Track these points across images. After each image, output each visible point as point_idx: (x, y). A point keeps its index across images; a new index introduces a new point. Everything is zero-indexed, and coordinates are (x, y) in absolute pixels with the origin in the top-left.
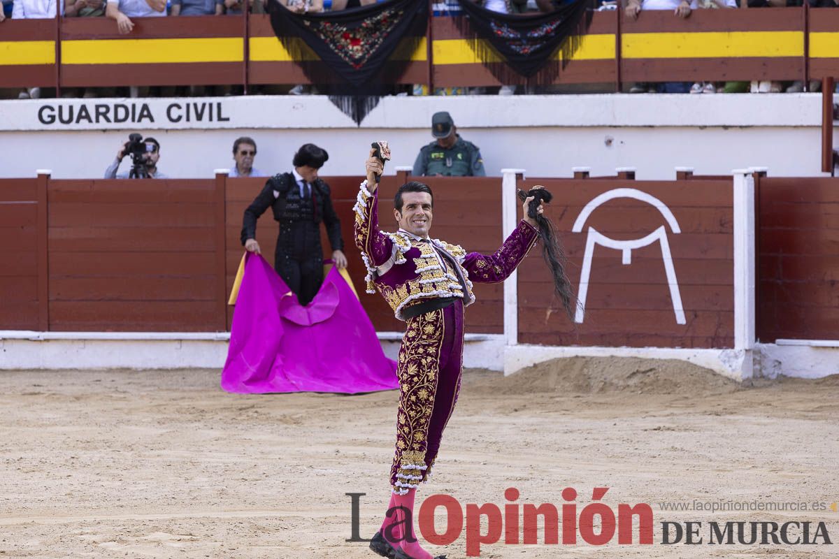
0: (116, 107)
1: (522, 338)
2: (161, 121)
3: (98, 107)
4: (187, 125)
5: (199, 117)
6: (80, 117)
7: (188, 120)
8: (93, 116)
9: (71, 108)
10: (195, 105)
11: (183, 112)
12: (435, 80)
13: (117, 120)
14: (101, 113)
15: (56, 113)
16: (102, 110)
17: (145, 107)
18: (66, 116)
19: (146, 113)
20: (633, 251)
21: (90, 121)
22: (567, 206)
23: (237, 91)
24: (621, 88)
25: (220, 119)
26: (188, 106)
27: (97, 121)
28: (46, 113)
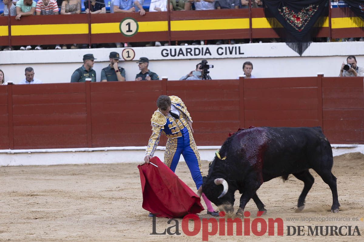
0: (195, 49)
2: (214, 55)
3: (187, 49)
4: (226, 56)
5: (231, 53)
6: (179, 54)
7: (226, 54)
8: (185, 53)
9: (175, 50)
10: (229, 48)
11: (224, 51)
13: (195, 55)
14: (189, 51)
15: (169, 52)
17: (207, 49)
18: (173, 54)
19: (208, 51)
21: (184, 55)
25: (240, 53)
26: (226, 48)
27: (187, 55)
28: (165, 52)
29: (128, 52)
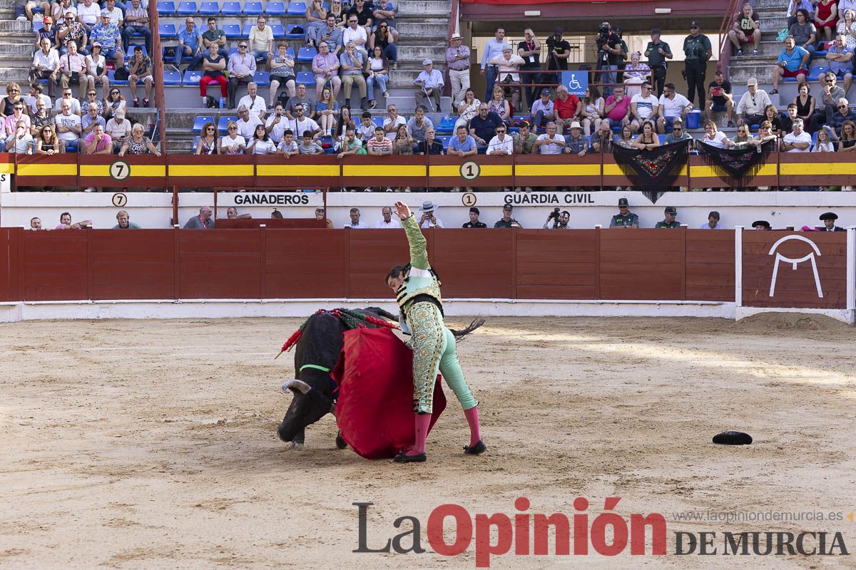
0: (541, 196)
1: (744, 304)
2: (562, 202)
3: (532, 196)
4: (574, 204)
5: (580, 201)
6: (524, 200)
7: (575, 202)
8: (530, 200)
9: (520, 196)
10: (578, 195)
11: (572, 198)
12: (691, 185)
13: (541, 202)
14: (534, 198)
15: (513, 198)
16: (534, 197)
17: (555, 196)
18: (517, 200)
19: (555, 199)
20: (798, 263)
21: (529, 202)
22: (766, 243)
23: (597, 189)
24: (781, 189)
25: (590, 202)
26: (575, 195)
27: (532, 202)
28: (508, 198)
29: (469, 197)
